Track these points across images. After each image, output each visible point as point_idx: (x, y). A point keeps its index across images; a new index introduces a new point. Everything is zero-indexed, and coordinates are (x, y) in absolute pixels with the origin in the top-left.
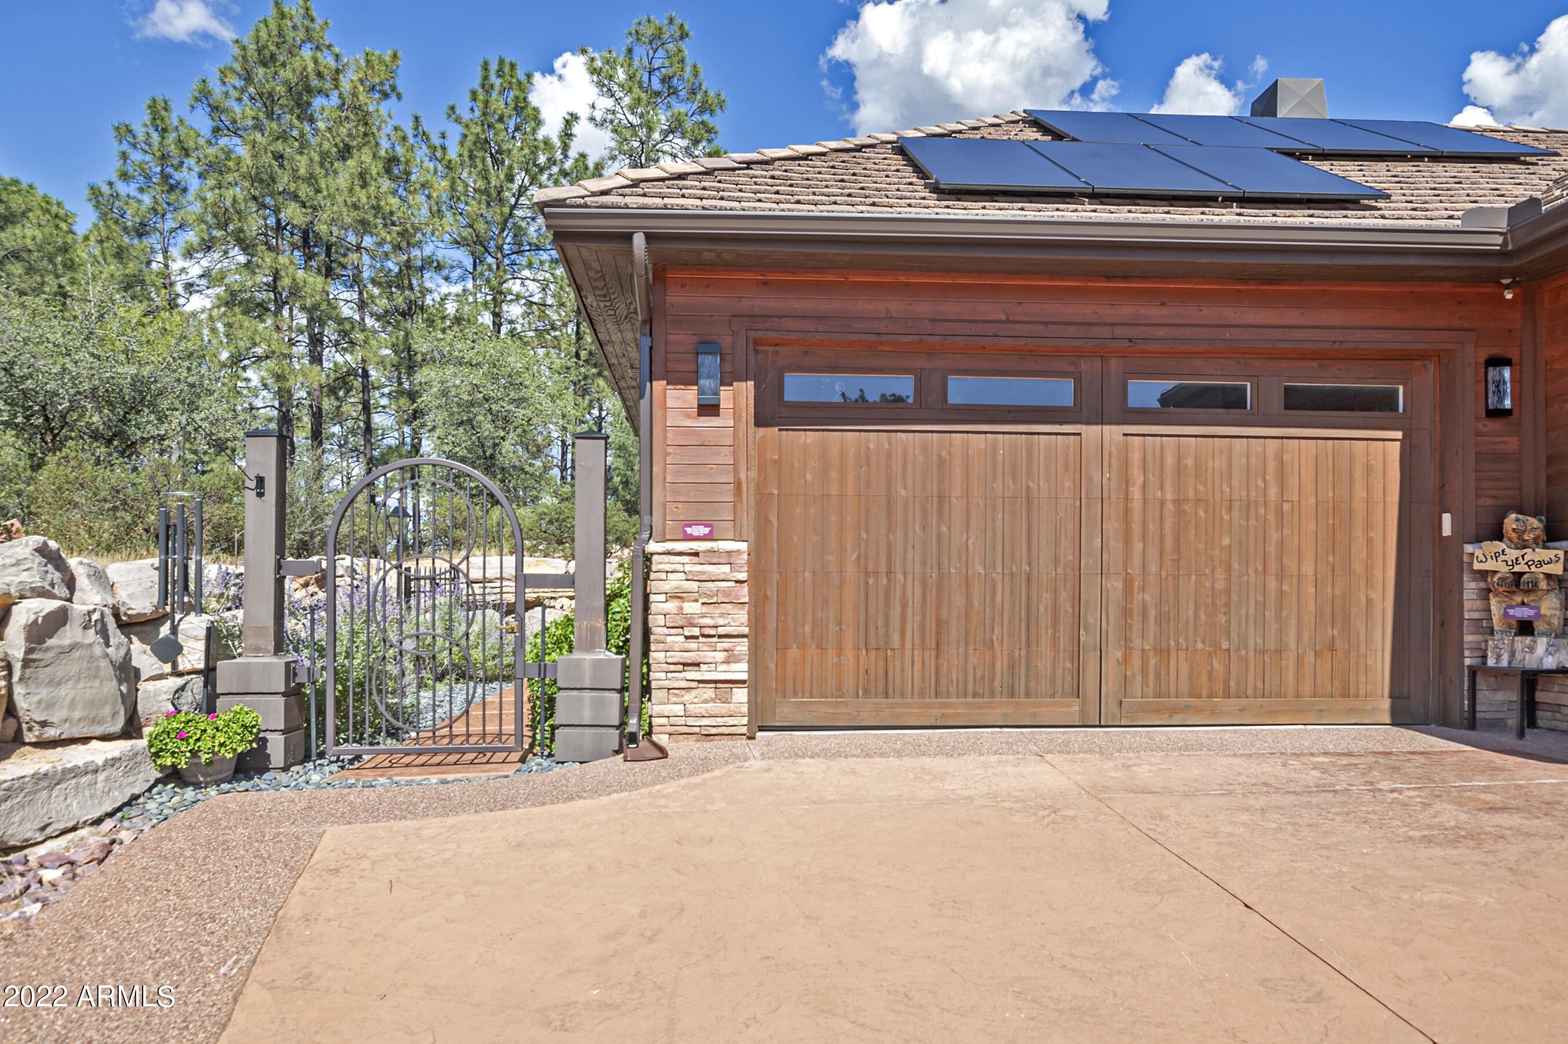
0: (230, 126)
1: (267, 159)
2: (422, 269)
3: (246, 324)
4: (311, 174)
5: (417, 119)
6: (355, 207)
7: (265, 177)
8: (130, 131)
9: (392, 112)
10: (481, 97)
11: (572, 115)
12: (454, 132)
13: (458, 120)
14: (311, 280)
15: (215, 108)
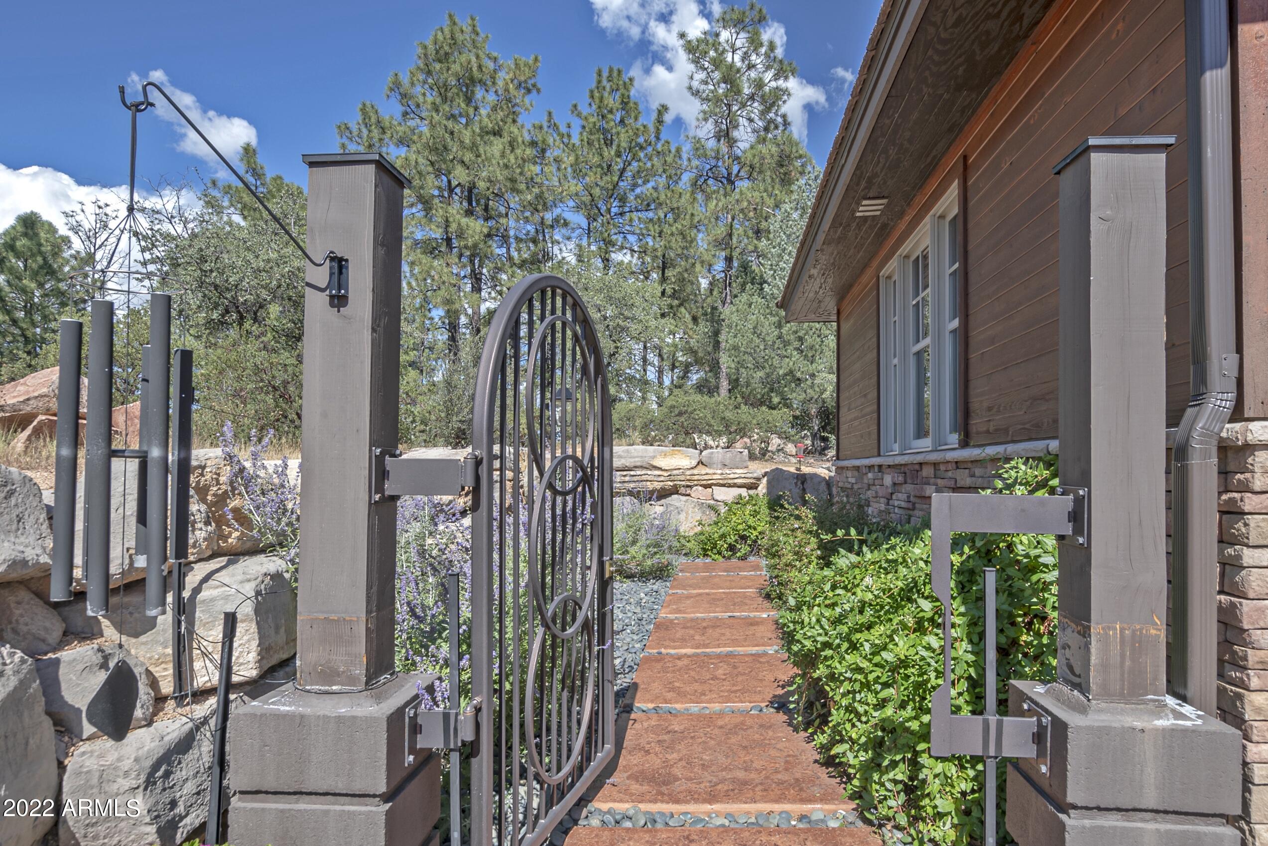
0: (415, 110)
1: (440, 131)
2: (552, 227)
3: (424, 261)
4: (473, 143)
5: (550, 114)
6: (506, 166)
7: (440, 147)
8: (348, 128)
9: (534, 103)
10: (597, 95)
11: (663, 106)
12: (576, 123)
13: (579, 115)
14: (472, 224)
15: (404, 96)
